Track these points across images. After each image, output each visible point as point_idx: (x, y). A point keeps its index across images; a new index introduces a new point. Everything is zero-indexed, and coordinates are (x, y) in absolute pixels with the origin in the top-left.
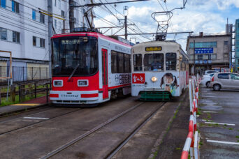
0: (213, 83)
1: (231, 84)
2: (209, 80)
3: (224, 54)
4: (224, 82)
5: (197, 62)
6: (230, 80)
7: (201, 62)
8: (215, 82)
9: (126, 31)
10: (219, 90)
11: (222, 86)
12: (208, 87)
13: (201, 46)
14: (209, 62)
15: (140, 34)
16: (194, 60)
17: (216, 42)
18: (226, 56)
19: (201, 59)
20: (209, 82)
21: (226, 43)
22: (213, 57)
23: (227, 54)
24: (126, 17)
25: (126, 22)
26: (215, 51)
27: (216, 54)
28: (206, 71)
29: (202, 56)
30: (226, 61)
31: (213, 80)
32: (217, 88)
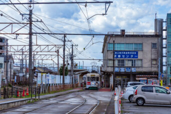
0: (136, 97)
1: (155, 98)
2: (132, 93)
3: (152, 60)
4: (148, 96)
5: (117, 70)
6: (154, 93)
7: (123, 70)
8: (139, 96)
9: (31, 29)
10: (142, 105)
11: (147, 100)
12: (130, 102)
13: (122, 48)
14: (133, 70)
15: (49, 34)
16: (114, 67)
17: (142, 44)
18: (154, 62)
19: (123, 66)
20: (131, 96)
21: (154, 45)
22: (138, 63)
23: (155, 60)
24: (31, 11)
25: (30, 18)
26: (140, 56)
27: (141, 60)
28: (129, 83)
29: (123, 61)
30: (154, 69)
31: (136, 93)
32: (140, 102)
